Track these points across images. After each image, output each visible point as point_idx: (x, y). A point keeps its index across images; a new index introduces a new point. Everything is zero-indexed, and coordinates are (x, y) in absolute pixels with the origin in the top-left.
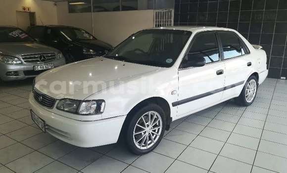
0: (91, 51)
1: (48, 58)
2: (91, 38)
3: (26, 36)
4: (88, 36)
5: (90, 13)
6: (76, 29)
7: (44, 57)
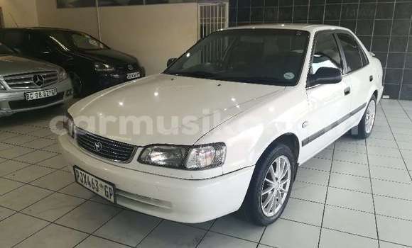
0: (107, 66)
1: (46, 79)
2: (102, 46)
4: (96, 45)
5: (95, 8)
6: (74, 33)
7: (40, 78)
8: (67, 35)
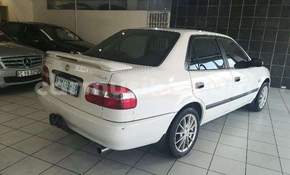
1: (34, 62)
2: (77, 38)
3: (3, 33)
4: (73, 37)
5: (74, 11)
7: (29, 61)
8: (53, 29)
